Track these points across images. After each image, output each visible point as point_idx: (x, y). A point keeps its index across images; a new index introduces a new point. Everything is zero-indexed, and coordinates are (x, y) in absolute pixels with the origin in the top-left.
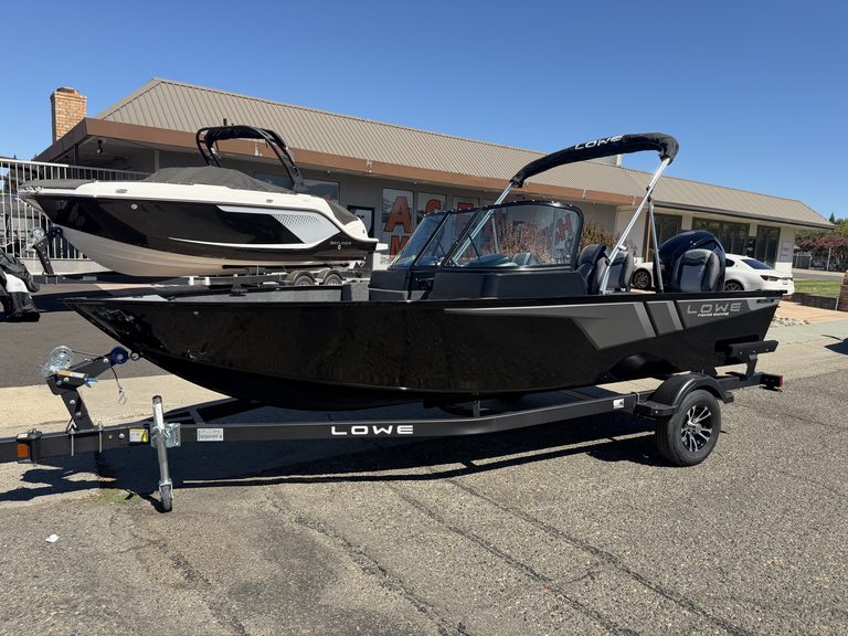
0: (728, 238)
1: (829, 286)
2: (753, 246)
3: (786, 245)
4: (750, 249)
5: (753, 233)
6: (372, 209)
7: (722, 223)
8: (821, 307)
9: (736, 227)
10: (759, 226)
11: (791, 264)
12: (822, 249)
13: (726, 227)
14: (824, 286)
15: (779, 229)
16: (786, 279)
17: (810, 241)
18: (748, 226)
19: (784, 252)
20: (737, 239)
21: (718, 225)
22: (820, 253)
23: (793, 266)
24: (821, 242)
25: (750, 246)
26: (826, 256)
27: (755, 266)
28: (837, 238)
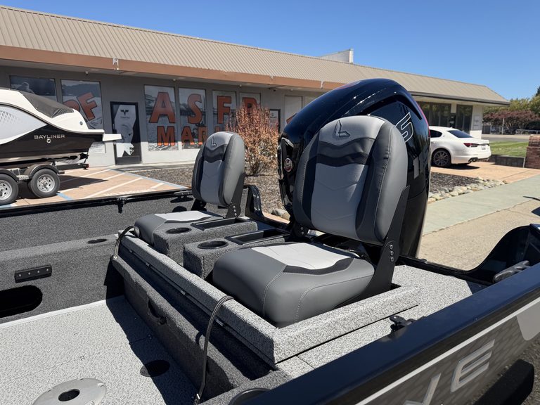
0: (436, 116)
1: (510, 146)
2: (454, 120)
3: (477, 118)
4: (452, 122)
5: (454, 111)
6: (136, 104)
7: (431, 104)
8: (512, 165)
9: (442, 106)
10: (458, 105)
11: (481, 131)
12: (497, 120)
13: (434, 108)
14: (506, 147)
15: (471, 107)
16: (484, 145)
17: (489, 115)
18: (450, 105)
19: (475, 124)
20: (442, 117)
21: (428, 106)
22: (497, 122)
23: (483, 133)
24: (496, 116)
25: (452, 120)
26: (501, 124)
27: (459, 136)
28: (506, 112)
